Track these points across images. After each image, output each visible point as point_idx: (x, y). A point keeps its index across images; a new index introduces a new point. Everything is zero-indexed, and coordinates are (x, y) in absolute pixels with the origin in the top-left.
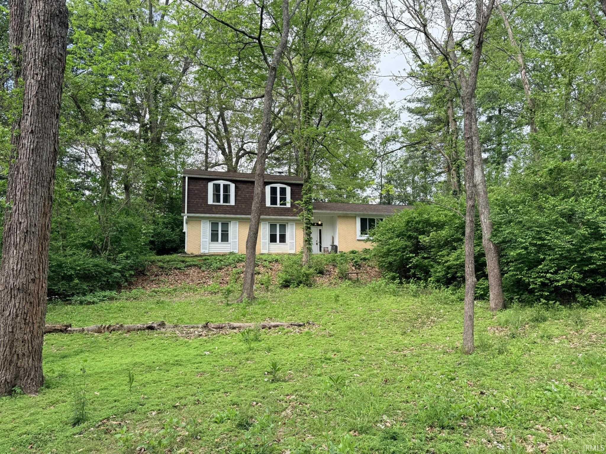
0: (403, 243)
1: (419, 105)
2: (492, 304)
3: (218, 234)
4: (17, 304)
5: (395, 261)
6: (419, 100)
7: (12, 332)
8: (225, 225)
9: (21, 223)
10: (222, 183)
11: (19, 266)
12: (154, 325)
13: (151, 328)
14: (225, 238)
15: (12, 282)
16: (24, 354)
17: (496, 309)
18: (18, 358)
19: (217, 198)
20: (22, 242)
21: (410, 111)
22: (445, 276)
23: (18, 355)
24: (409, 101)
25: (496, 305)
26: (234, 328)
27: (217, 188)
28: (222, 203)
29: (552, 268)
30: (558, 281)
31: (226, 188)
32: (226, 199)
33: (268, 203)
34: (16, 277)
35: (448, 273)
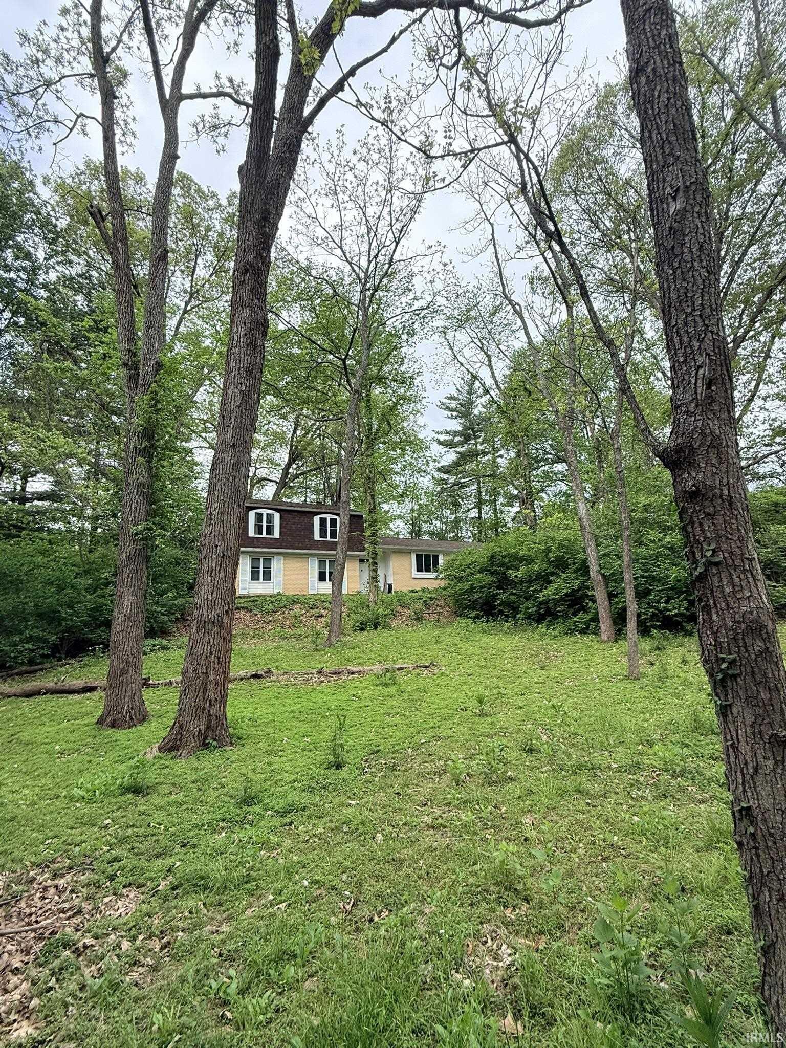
0: (488, 579)
1: (448, 438)
2: (604, 637)
3: (259, 572)
4: (212, 640)
5: (480, 598)
6: (447, 433)
7: (206, 673)
8: (268, 561)
9: (216, 546)
10: (265, 512)
11: (214, 595)
12: (260, 673)
13: (256, 676)
14: (267, 576)
15: (205, 614)
16: (216, 700)
17: (608, 641)
18: (210, 704)
19: (259, 530)
20: (218, 568)
21: (440, 443)
22: (538, 612)
23: (210, 701)
24: (438, 433)
25: (609, 637)
26: (353, 673)
27: (259, 517)
28: (264, 535)
29: (662, 598)
30: (670, 611)
31: (270, 518)
32: (270, 530)
33: (317, 537)
34: (211, 609)
35: (540, 609)
